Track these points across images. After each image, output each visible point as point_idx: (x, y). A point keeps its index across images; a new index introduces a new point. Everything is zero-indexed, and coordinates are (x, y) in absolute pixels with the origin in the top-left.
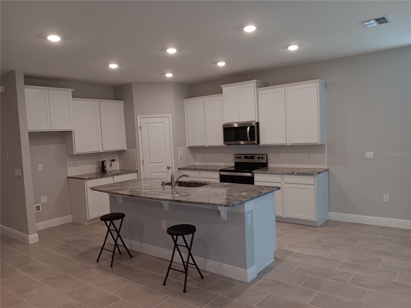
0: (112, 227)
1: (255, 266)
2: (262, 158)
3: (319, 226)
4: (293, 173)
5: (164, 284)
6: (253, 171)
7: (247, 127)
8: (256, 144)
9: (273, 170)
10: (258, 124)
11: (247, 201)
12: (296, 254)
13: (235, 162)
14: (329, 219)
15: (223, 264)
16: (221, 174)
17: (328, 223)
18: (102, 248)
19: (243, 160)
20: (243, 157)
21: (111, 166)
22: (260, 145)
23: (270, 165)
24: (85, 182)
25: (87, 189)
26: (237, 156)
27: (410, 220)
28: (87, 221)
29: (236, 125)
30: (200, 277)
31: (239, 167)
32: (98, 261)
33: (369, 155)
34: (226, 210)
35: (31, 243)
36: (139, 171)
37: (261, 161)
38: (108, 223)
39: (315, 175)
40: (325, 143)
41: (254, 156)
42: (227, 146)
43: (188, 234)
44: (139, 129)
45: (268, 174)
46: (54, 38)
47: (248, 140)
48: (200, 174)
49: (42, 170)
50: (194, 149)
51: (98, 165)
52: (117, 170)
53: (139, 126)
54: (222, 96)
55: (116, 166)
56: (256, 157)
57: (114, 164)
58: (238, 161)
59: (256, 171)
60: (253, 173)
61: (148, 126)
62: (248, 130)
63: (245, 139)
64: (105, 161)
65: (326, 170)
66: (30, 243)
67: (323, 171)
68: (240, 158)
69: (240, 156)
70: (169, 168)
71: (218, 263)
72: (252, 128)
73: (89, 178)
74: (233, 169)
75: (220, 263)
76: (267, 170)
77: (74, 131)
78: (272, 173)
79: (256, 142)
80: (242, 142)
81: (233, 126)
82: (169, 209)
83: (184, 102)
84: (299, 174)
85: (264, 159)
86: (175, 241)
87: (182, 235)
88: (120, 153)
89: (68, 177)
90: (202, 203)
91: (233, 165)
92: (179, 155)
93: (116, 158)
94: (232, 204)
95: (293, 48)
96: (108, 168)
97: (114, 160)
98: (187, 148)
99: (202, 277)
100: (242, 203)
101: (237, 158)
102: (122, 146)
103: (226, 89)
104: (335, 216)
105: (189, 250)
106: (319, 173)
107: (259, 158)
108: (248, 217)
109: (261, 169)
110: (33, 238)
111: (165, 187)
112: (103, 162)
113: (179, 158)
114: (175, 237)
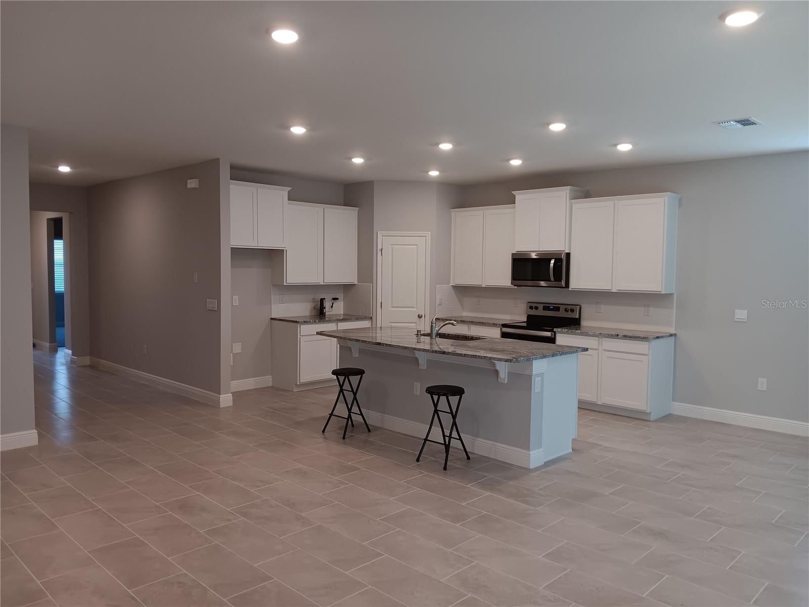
0: (346, 386)
1: (542, 449)
2: (572, 311)
3: (654, 419)
4: (618, 335)
5: (418, 460)
6: (555, 330)
7: (550, 260)
8: (563, 288)
9: (587, 329)
10: (568, 255)
11: (536, 359)
12: (606, 447)
13: (528, 315)
14: (672, 412)
15: (498, 444)
16: (503, 330)
17: (668, 418)
18: (331, 415)
19: (540, 312)
20: (541, 307)
21: (332, 307)
22: (570, 289)
23: (584, 323)
24: (299, 327)
25: (300, 338)
26: (531, 305)
27: (808, 422)
28: (296, 385)
29: (534, 256)
30: (466, 457)
31: (534, 322)
32: (323, 431)
33: (741, 314)
34: (507, 371)
35: (223, 406)
36: (374, 318)
37: (569, 315)
38: (341, 378)
39: (651, 340)
40: (674, 292)
41: (559, 307)
42: (516, 287)
43: (454, 395)
44: (379, 253)
45: (578, 334)
46: (298, 130)
47: (550, 281)
48: (469, 329)
49: (237, 304)
50: (462, 290)
51: (314, 305)
52: (340, 315)
53: (380, 247)
54: (514, 207)
55: (339, 308)
56: (562, 308)
57: (336, 304)
58: (533, 312)
59: (559, 330)
60: (555, 332)
61: (392, 248)
62: (552, 265)
63: (547, 279)
64: (325, 299)
65: (671, 335)
66: (221, 407)
67: (666, 336)
68: (536, 308)
69: (536, 305)
70: (420, 317)
71: (491, 442)
72: (558, 261)
73: (304, 322)
74: (525, 324)
75: (494, 443)
76: (577, 330)
77: (286, 250)
78: (586, 334)
79: (563, 283)
80: (543, 283)
81: (531, 256)
82: (427, 366)
83: (452, 213)
84: (626, 337)
85: (574, 312)
86: (436, 405)
87: (446, 395)
88: (347, 288)
89: (272, 319)
90: (476, 356)
91: (525, 319)
92: (438, 297)
93: (340, 296)
94: (515, 360)
95: (624, 147)
96: (327, 311)
97: (337, 299)
98: (451, 287)
99: (468, 458)
100: (529, 360)
101: (531, 308)
102: (351, 277)
103: (521, 196)
104: (681, 408)
105: (454, 417)
106: (658, 337)
107: (566, 310)
108: (536, 382)
109: (568, 328)
110: (226, 400)
111: (421, 338)
112: (322, 300)
113: (438, 303)
114: (436, 397)
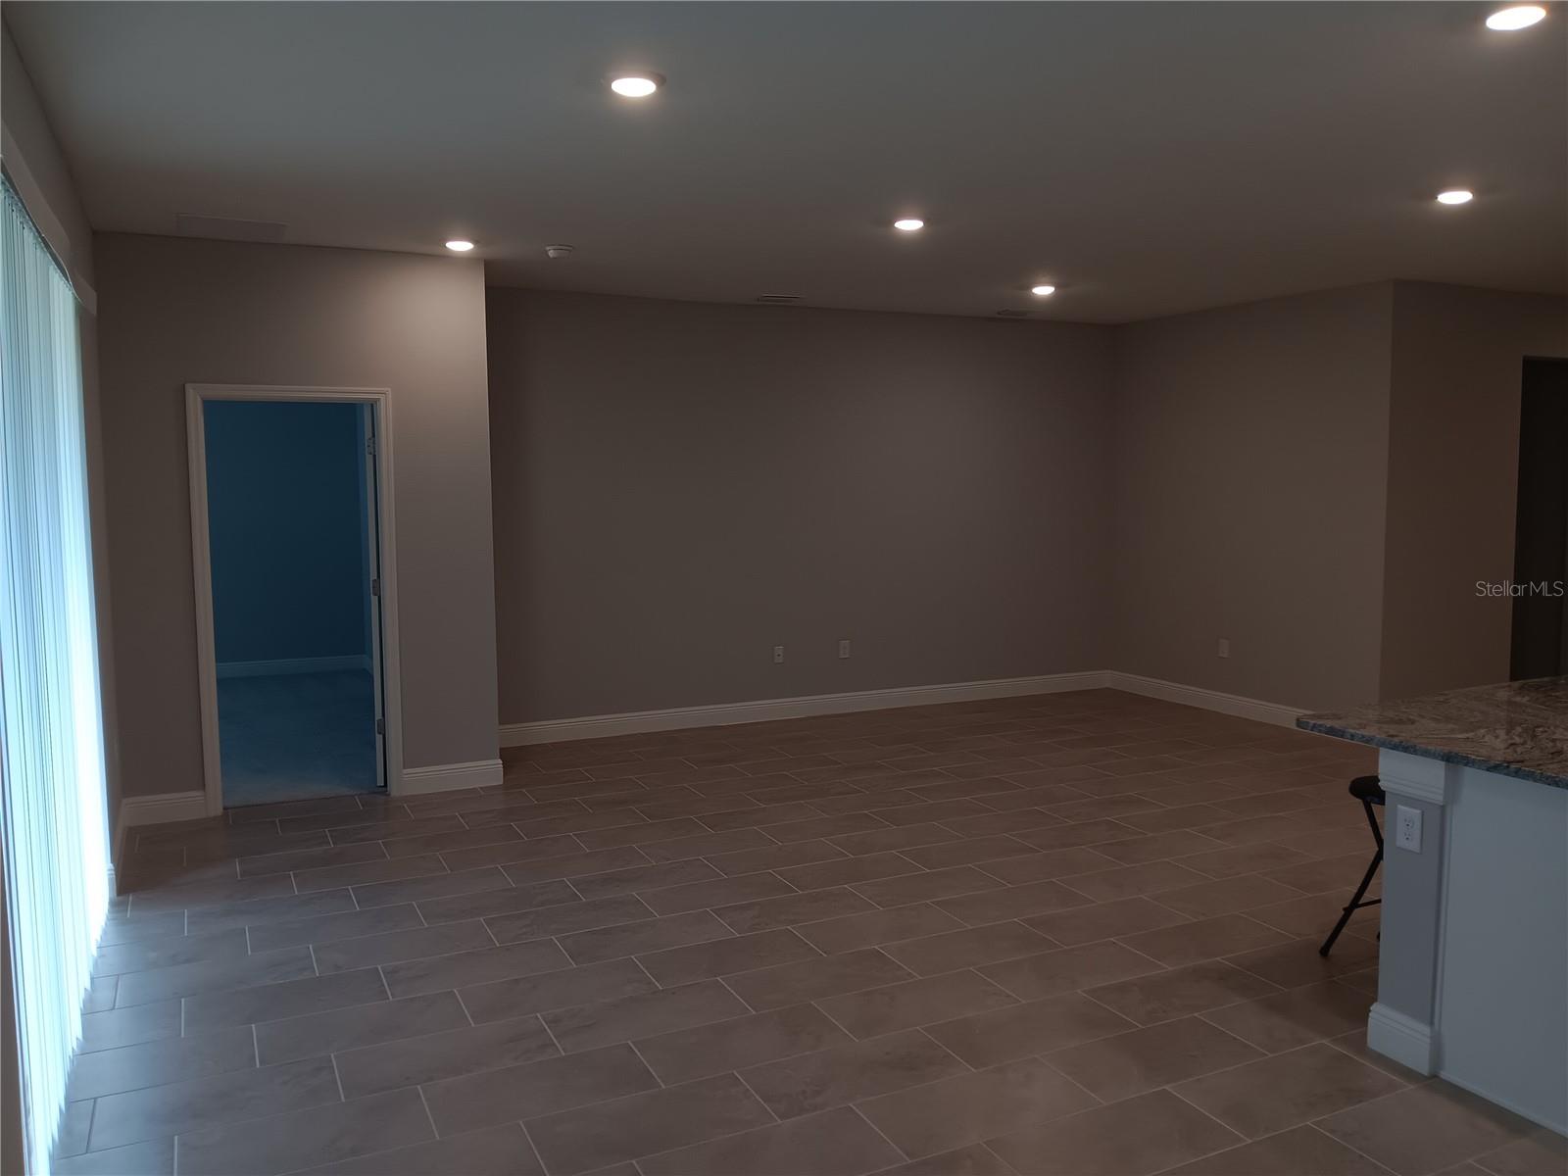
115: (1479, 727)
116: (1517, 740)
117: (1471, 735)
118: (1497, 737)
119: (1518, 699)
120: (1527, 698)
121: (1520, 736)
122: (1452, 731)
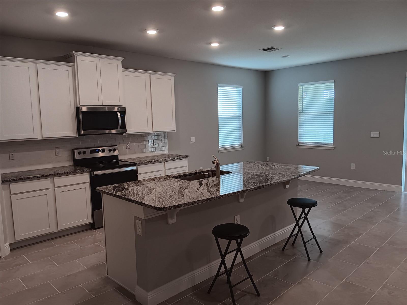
4: (174, 158)
16: (93, 174)
69: (84, 150)
115: (281, 168)
116: (273, 166)
117: (282, 166)
118: (277, 166)
119: (273, 175)
120: (271, 176)
121: (273, 167)
122: (286, 167)
